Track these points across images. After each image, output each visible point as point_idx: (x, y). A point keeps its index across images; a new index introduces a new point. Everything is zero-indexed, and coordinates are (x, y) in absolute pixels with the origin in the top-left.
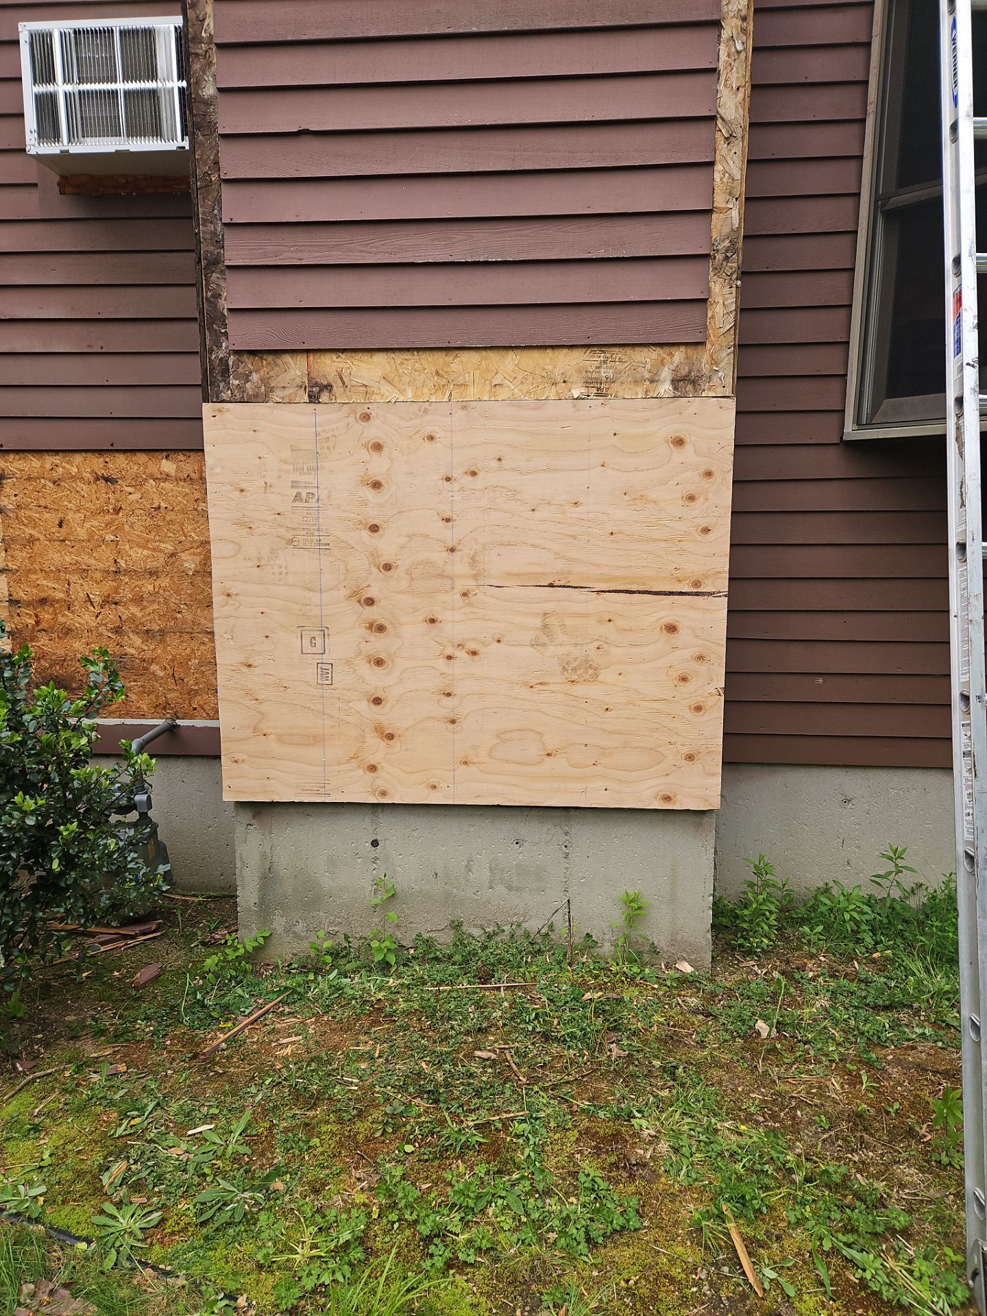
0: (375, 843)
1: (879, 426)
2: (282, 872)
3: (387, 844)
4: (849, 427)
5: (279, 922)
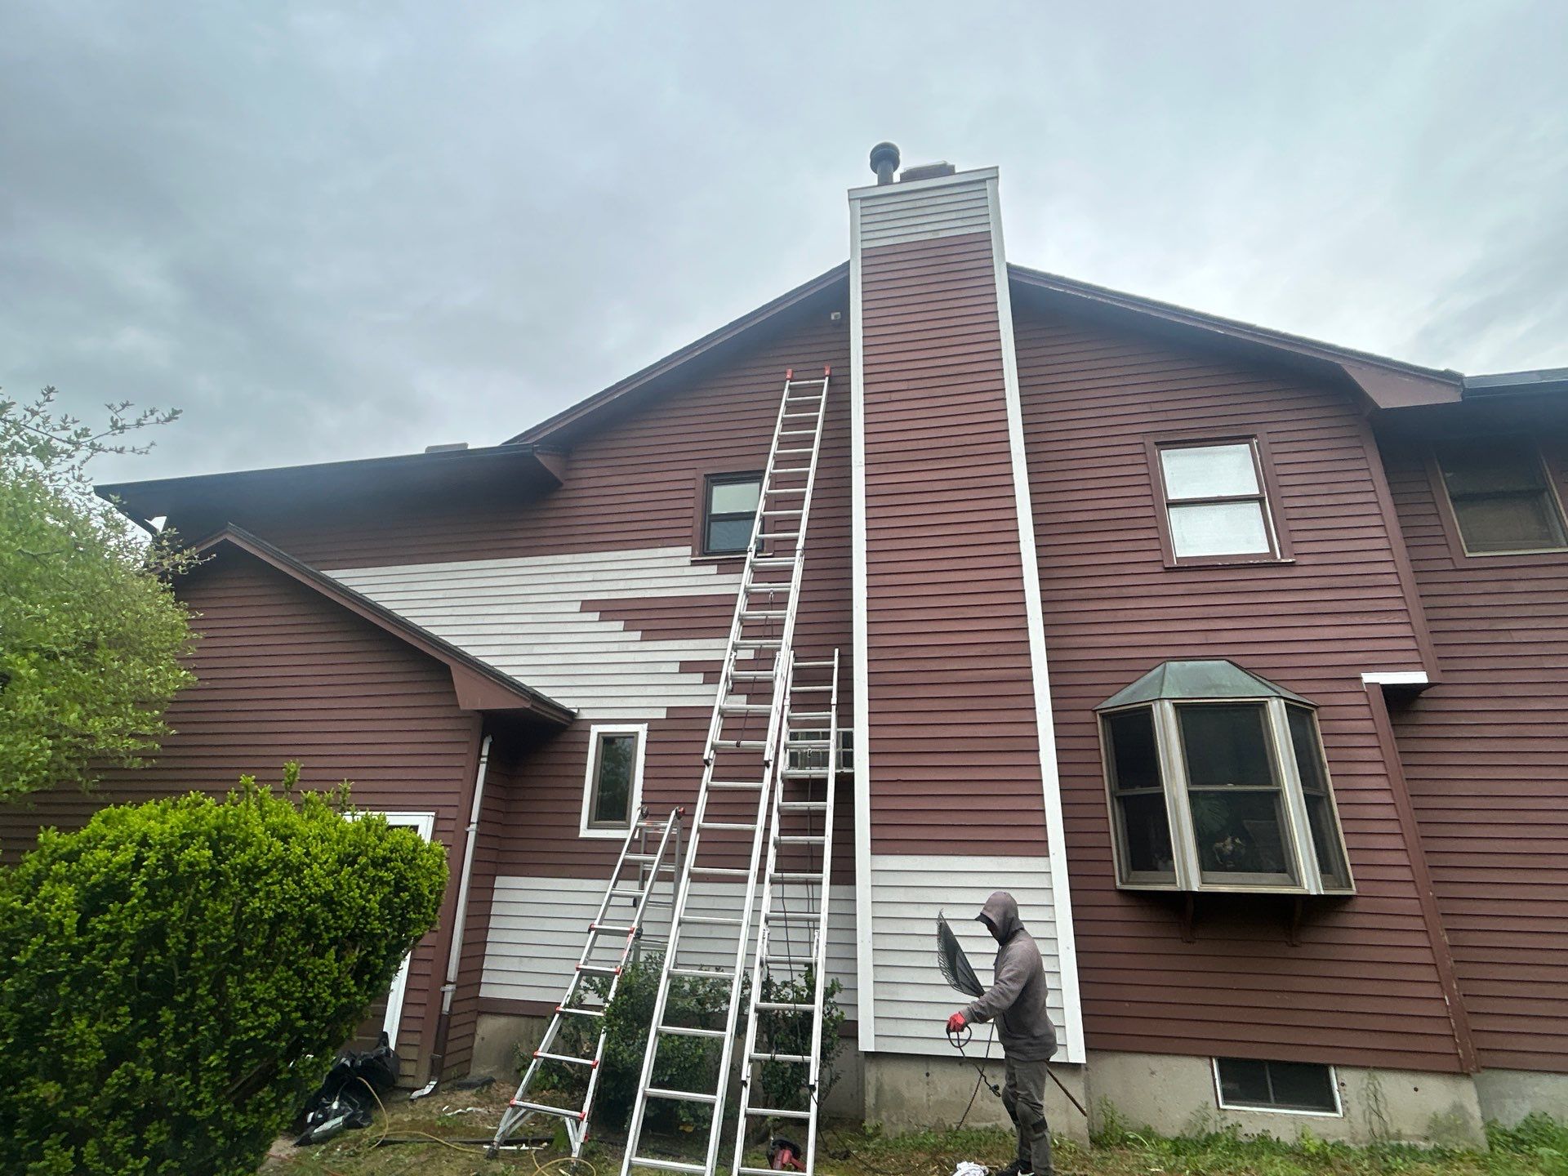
0: (928, 1075)
1: (1132, 883)
2: (886, 1087)
3: (934, 1077)
4: (1118, 884)
5: (884, 1115)
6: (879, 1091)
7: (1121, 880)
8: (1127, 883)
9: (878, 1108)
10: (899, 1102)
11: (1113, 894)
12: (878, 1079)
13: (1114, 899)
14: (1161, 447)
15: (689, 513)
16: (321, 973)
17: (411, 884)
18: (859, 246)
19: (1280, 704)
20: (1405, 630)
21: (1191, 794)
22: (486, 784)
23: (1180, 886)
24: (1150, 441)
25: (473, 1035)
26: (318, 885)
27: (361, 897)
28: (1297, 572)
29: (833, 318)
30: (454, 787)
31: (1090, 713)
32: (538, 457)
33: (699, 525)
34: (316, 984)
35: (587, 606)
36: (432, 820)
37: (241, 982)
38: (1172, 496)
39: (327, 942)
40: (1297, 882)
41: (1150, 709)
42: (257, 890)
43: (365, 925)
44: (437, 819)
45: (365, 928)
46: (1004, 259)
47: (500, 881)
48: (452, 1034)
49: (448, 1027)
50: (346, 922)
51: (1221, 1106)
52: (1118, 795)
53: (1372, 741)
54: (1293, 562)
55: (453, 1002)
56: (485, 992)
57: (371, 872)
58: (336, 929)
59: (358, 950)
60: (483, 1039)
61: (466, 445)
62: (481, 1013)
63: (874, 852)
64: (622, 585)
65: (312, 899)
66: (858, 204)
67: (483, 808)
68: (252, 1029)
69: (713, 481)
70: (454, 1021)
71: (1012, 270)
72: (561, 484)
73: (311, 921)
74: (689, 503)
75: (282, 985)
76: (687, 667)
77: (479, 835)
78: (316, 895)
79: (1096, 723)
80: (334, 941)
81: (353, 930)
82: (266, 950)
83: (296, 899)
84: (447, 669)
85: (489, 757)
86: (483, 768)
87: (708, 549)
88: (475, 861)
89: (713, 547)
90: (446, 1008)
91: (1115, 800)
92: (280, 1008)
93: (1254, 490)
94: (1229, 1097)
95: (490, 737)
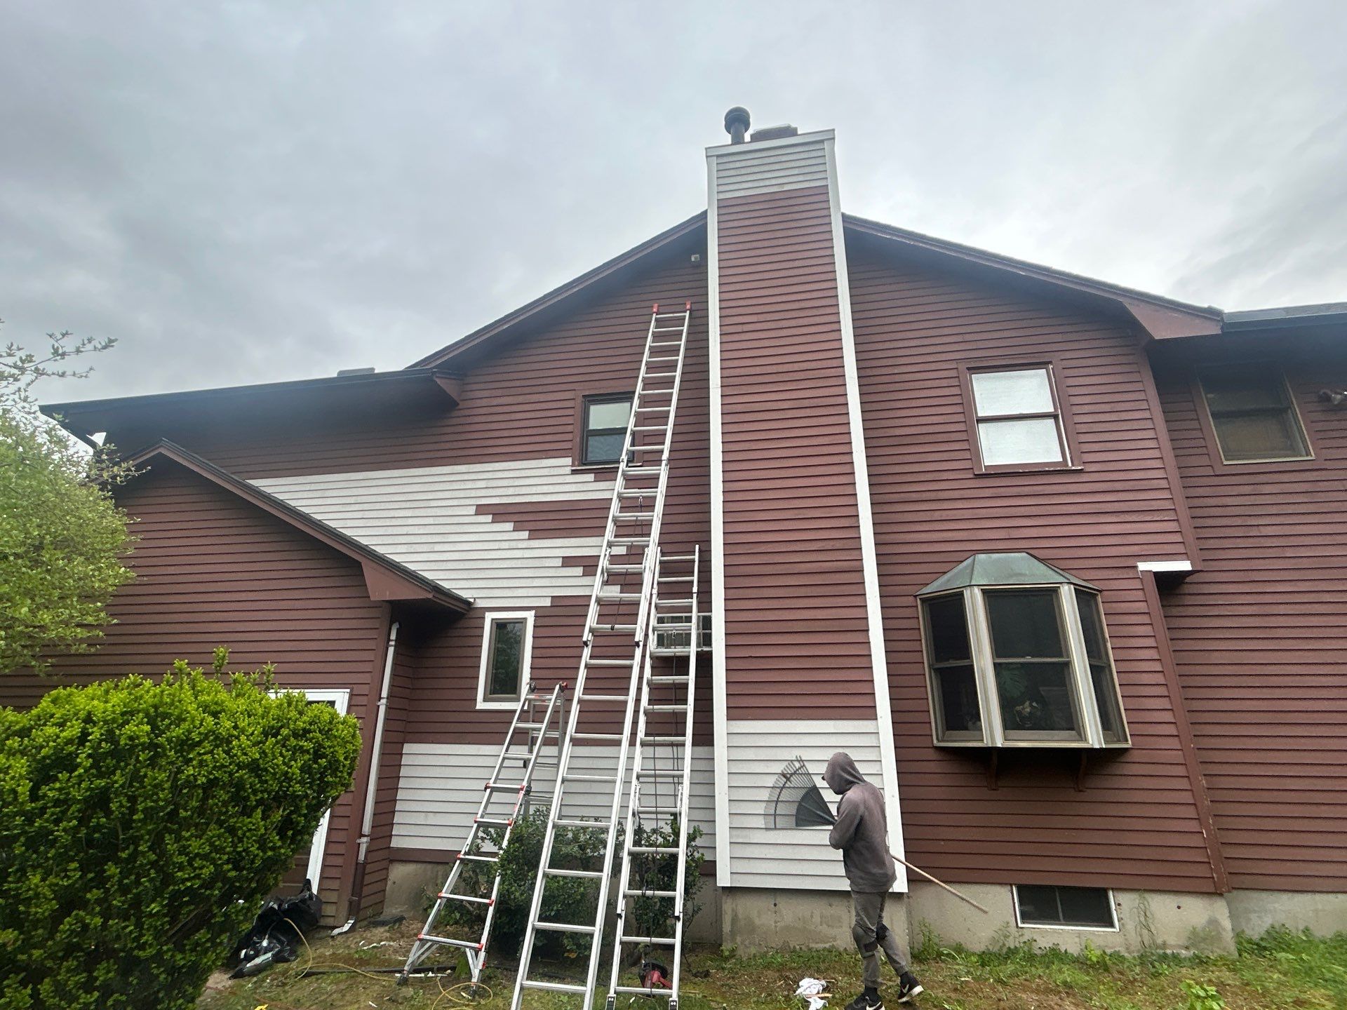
0: (775, 905)
1: (948, 741)
2: (740, 917)
3: (780, 906)
4: (935, 741)
5: (739, 939)
6: (735, 920)
7: (937, 739)
8: (943, 741)
9: (733, 933)
10: (752, 929)
11: (932, 751)
12: (733, 910)
13: (932, 755)
14: (973, 371)
15: (570, 428)
16: (250, 830)
17: (328, 751)
18: (716, 197)
19: (1070, 589)
20: (1173, 526)
21: (997, 666)
22: (394, 664)
23: (987, 743)
24: (963, 366)
25: (386, 879)
26: (246, 754)
27: (284, 763)
28: (1084, 478)
29: (693, 259)
30: (368, 667)
31: (911, 598)
32: (438, 381)
33: (578, 439)
34: (245, 839)
35: (481, 510)
36: (347, 696)
37: (177, 840)
38: (981, 413)
39: (254, 803)
40: (1082, 736)
41: (962, 594)
42: (191, 760)
43: (288, 788)
44: (352, 696)
45: (288, 790)
46: (839, 209)
47: (408, 748)
48: (367, 879)
49: (364, 874)
50: (272, 786)
51: (1020, 925)
52: (936, 666)
53: (1146, 619)
54: (1082, 469)
55: (368, 852)
56: (395, 843)
57: (293, 742)
58: (262, 792)
59: (281, 810)
60: (394, 883)
61: (373, 369)
62: (392, 861)
63: (730, 718)
64: (511, 491)
65: (240, 766)
66: (714, 160)
67: (391, 686)
68: (187, 880)
69: (589, 401)
70: (369, 868)
71: (845, 218)
72: (458, 404)
73: (240, 785)
74: (570, 420)
75: (215, 842)
76: (568, 562)
77: (388, 708)
78: (243, 763)
79: (917, 606)
80: (260, 802)
81: (277, 792)
82: (201, 811)
83: (226, 766)
84: (359, 564)
85: (396, 641)
86: (391, 650)
87: (586, 460)
88: (385, 731)
89: (591, 457)
90: (362, 857)
91: (933, 672)
92: (213, 862)
93: (1050, 409)
94: (1026, 917)
95: (397, 623)
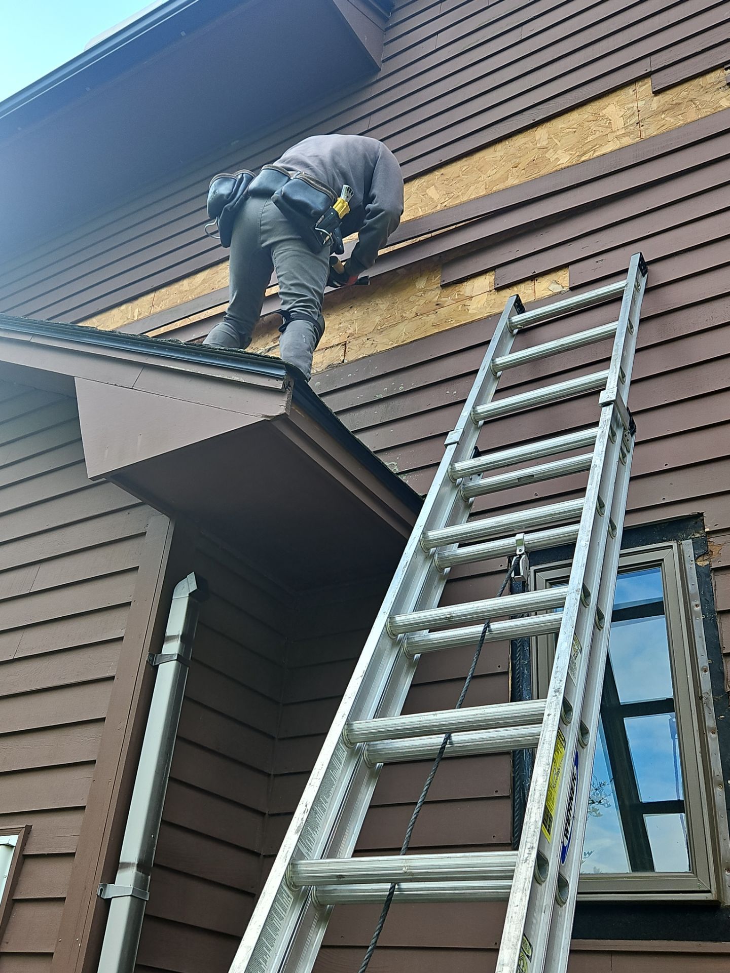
86: (167, 673)
95: (191, 578)
